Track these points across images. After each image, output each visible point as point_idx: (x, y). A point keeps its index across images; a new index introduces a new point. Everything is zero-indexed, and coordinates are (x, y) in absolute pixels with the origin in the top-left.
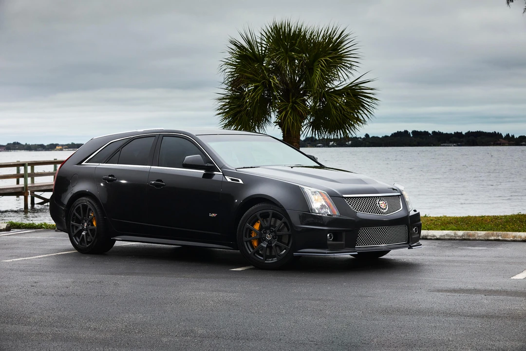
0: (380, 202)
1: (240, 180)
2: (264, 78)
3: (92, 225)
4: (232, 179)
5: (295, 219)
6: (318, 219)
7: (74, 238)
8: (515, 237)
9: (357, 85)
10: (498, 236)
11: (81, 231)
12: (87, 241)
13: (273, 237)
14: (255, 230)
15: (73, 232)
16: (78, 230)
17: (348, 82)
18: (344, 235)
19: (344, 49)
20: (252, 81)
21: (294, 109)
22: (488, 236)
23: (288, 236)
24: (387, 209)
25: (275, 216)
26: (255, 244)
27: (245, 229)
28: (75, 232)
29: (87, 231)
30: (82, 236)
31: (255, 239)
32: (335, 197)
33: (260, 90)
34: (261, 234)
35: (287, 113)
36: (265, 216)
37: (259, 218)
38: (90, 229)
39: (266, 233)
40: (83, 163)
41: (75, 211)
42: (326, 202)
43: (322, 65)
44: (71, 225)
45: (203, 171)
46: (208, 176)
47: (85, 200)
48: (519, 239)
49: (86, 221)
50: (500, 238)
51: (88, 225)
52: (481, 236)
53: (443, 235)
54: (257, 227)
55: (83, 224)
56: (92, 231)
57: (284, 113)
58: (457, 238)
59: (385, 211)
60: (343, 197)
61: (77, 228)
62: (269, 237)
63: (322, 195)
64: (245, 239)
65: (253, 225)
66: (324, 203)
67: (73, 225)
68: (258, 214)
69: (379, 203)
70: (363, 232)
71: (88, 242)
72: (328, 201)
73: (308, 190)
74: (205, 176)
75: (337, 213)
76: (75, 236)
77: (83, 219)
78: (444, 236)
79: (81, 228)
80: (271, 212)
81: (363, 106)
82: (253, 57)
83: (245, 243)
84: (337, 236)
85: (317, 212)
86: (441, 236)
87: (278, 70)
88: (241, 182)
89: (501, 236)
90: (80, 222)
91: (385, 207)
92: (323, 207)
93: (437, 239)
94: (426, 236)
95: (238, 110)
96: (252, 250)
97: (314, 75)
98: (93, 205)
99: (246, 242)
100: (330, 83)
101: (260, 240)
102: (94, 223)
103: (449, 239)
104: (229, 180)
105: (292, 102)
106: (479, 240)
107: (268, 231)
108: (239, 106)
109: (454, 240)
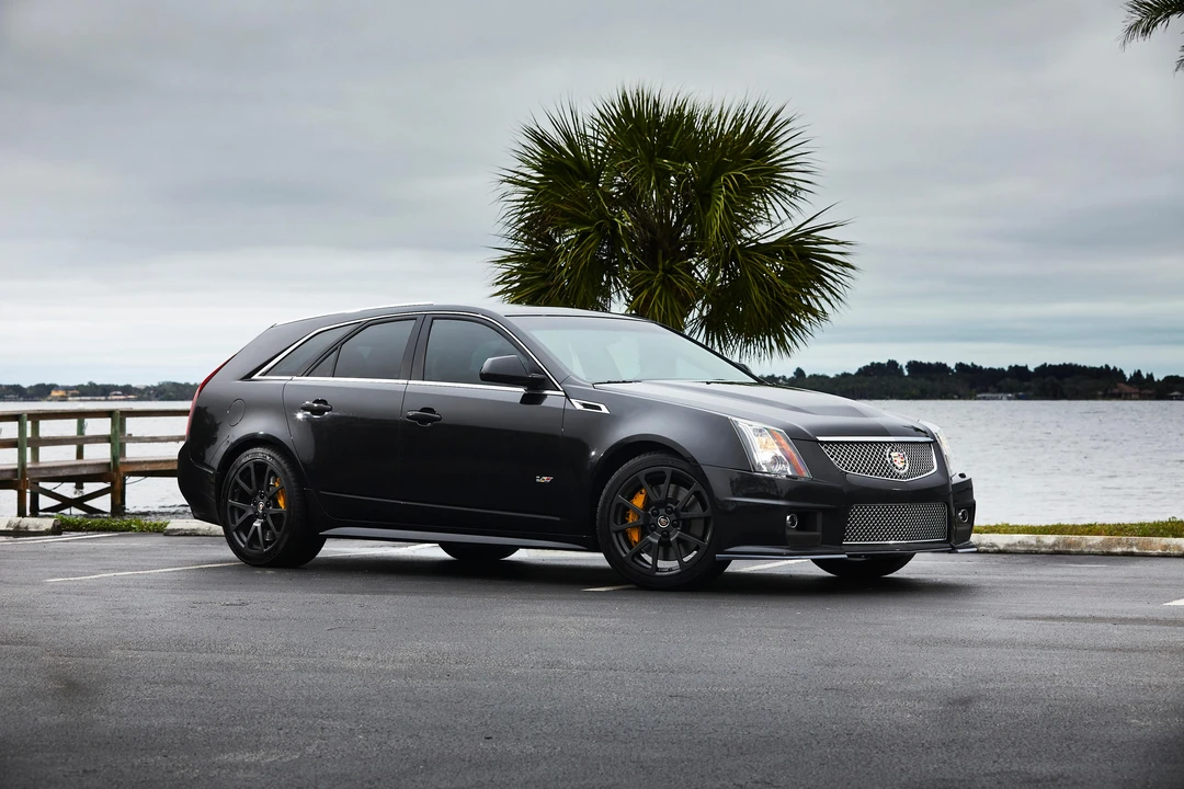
0: (892, 454)
1: (602, 406)
2: (601, 214)
3: (276, 505)
4: (585, 405)
5: (720, 485)
6: (766, 485)
7: (234, 534)
8: (1166, 547)
9: (807, 234)
10: (1131, 545)
11: (252, 519)
12: (265, 541)
13: (672, 523)
14: (635, 510)
15: (234, 522)
16: (243, 518)
17: (789, 226)
18: (820, 517)
19: (780, 153)
20: (575, 221)
21: (667, 284)
22: (1109, 546)
23: (702, 521)
24: (907, 468)
25: (679, 481)
26: (635, 537)
27: (614, 506)
28: (239, 521)
29: (265, 518)
30: (253, 529)
31: (634, 526)
32: (802, 440)
33: (591, 241)
34: (647, 517)
35: (651, 294)
36: (655, 480)
37: (644, 483)
38: (272, 516)
39: (657, 515)
40: (255, 377)
41: (237, 477)
42: (782, 450)
43: (727, 188)
44: (229, 506)
45: (521, 390)
46: (533, 398)
47: (260, 453)
48: (1176, 552)
49: (262, 498)
50: (1135, 550)
51: (267, 506)
52: (1093, 546)
54: (639, 501)
55: (256, 504)
56: (277, 518)
57: (644, 294)
59: (902, 472)
60: (818, 441)
61: (242, 512)
62: (663, 522)
63: (774, 437)
64: (614, 527)
65: (631, 497)
66: (779, 454)
67: (233, 507)
68: (642, 475)
69: (890, 456)
70: (859, 515)
71: (266, 544)
72: (789, 449)
73: (747, 428)
74: (526, 400)
75: (806, 474)
76: (237, 531)
77: (256, 494)
78: (1015, 545)
79: (250, 513)
80: (668, 470)
81: (822, 282)
82: (575, 168)
83: (614, 536)
84: (805, 519)
85: (765, 470)
87: (630, 197)
88: (604, 410)
89: (1137, 545)
90: (247, 498)
91: (901, 466)
92: (776, 460)
95: (542, 284)
96: (627, 550)
97: (711, 210)
98: (278, 462)
99: (617, 533)
100: (748, 228)
101: (646, 529)
102: (281, 502)
103: (1026, 553)
104: (579, 407)
105: (663, 270)
106: (1089, 554)
107: (662, 511)
108: (544, 277)
109: (1036, 553)
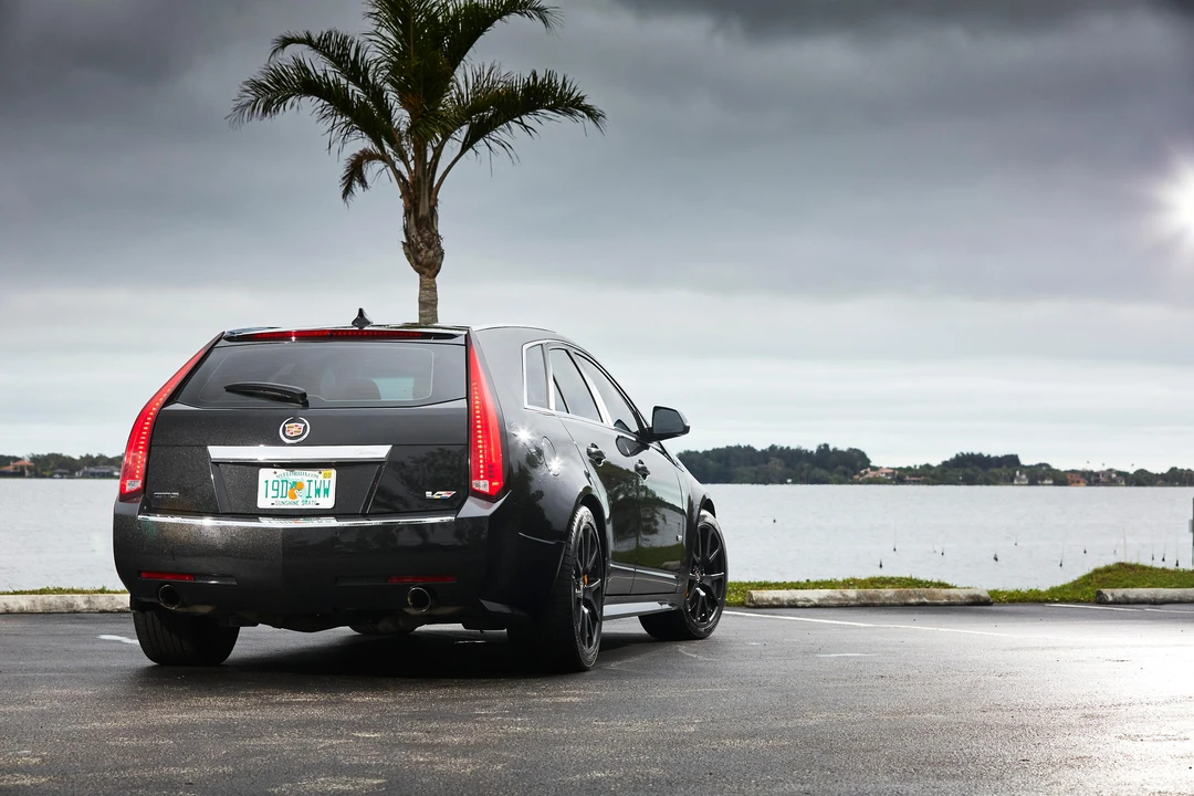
53: (822, 597)
58: (852, 603)
86: (820, 600)
93: (816, 606)
94: (793, 601)
